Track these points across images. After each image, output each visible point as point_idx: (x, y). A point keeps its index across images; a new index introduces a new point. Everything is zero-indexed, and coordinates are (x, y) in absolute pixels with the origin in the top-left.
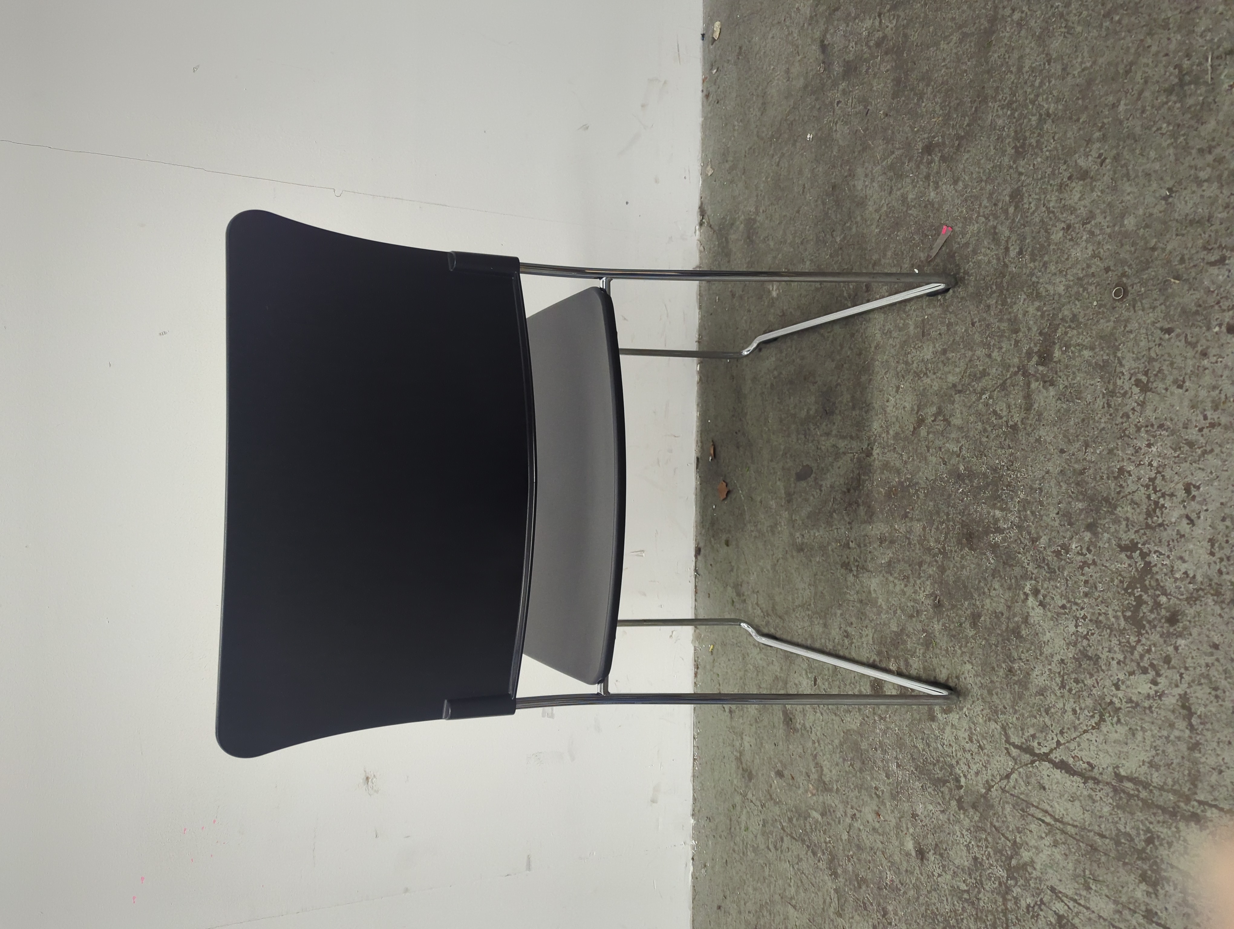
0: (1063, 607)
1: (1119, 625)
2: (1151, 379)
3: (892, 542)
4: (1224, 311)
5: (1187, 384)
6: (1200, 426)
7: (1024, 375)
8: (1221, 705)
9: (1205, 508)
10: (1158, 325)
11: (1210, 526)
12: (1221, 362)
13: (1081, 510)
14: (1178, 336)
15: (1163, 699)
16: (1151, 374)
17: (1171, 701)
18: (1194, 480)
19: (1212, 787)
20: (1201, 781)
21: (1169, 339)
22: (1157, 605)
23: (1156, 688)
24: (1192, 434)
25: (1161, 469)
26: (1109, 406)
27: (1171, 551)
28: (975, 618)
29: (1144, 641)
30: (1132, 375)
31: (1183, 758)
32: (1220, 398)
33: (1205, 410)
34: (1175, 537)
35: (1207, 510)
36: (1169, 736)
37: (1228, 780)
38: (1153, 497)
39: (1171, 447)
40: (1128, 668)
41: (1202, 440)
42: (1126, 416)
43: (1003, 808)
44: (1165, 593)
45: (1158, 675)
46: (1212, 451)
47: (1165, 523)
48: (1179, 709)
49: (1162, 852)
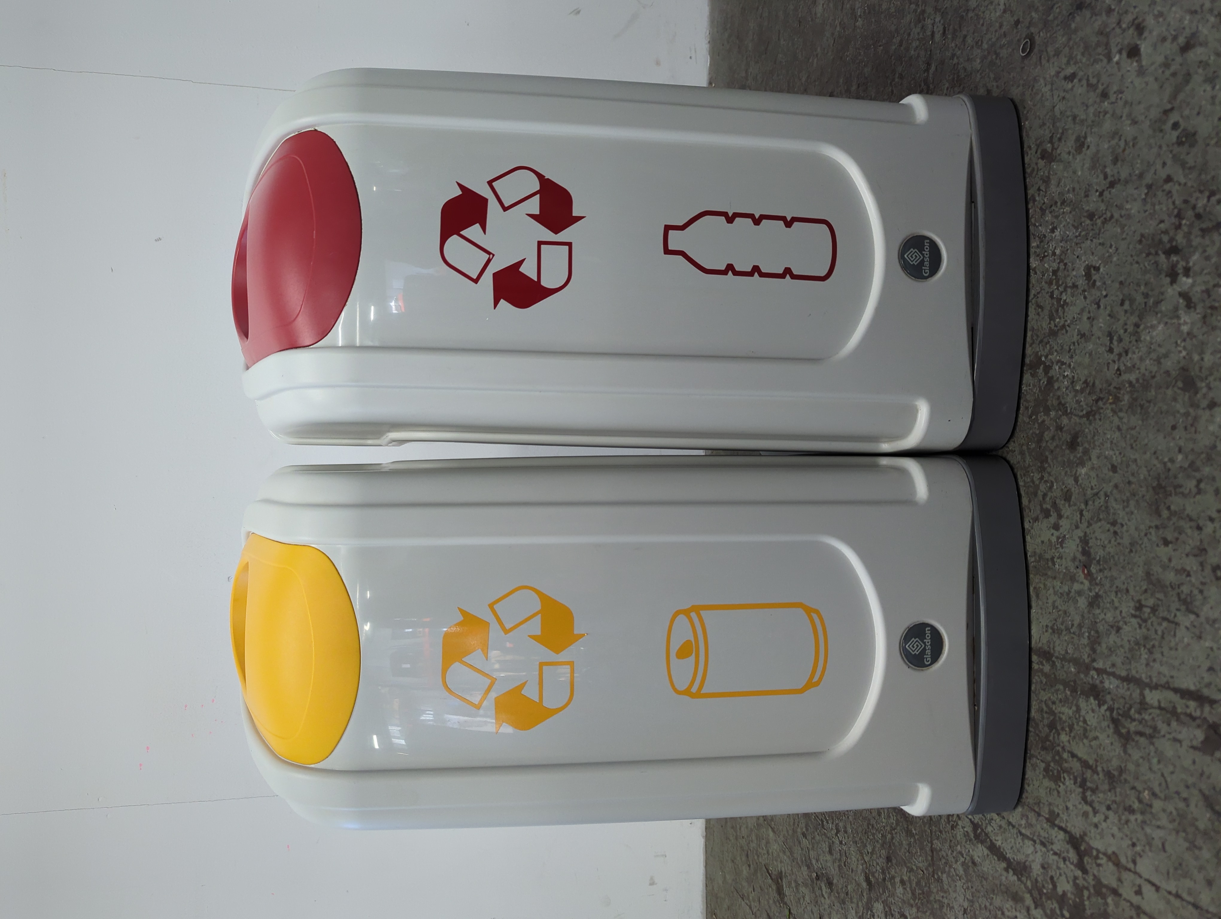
1: (1025, 461)
2: (1056, 146)
4: (1124, 31)
5: (1089, 140)
6: (1100, 190)
8: (1119, 544)
9: (1104, 293)
10: (1062, 75)
11: (1109, 315)
12: (1121, 98)
14: (1080, 80)
15: (1064, 545)
16: (1055, 140)
17: (1072, 547)
18: (1095, 261)
19: (1110, 649)
20: (1099, 644)
21: (1072, 89)
22: (1059, 429)
23: (1056, 533)
24: (1093, 203)
25: (1063, 257)
27: (1071, 357)
29: (1046, 476)
30: (1038, 146)
31: (1083, 616)
32: (1119, 146)
33: (1105, 167)
34: (1075, 338)
35: (1106, 296)
36: (1070, 592)
37: (1126, 639)
38: (1056, 294)
39: (1073, 225)
41: (1103, 207)
44: (1065, 413)
45: (1060, 516)
46: (1112, 217)
47: (1066, 324)
48: (1079, 556)
49: (1064, 738)
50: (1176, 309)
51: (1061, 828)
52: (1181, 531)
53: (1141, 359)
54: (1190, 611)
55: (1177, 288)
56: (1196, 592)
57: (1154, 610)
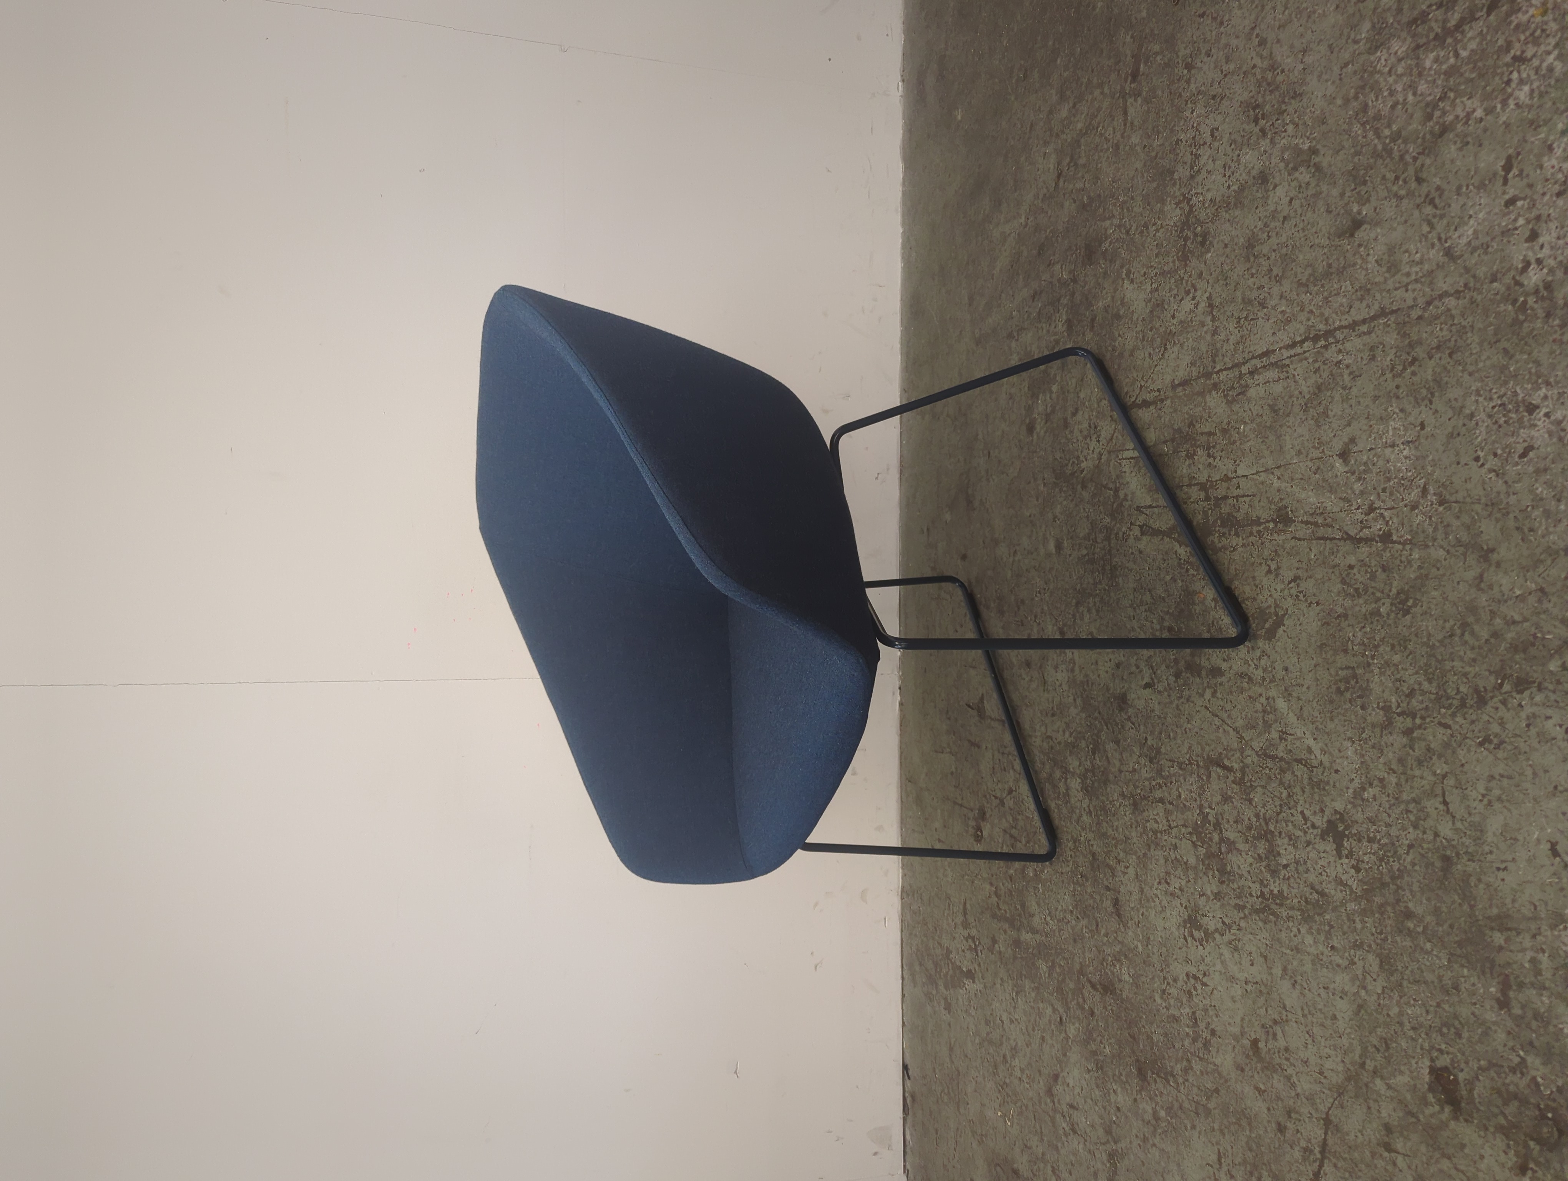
0: (1145, 274)
1: (1175, 266)
2: (1194, 59)
3: (1041, 292)
5: (1212, 51)
6: (1219, 81)
7: (1123, 97)
8: (1228, 290)
9: (1221, 142)
10: (1197, 13)
11: (1224, 155)
12: (1230, 24)
13: (1155, 189)
14: (1208, 16)
15: (1198, 307)
16: (1193, 55)
17: (1202, 306)
18: (1216, 125)
19: (1223, 356)
20: (1217, 356)
21: (1203, 21)
22: (1196, 235)
23: (1194, 302)
24: (1216, 90)
25: (1198, 127)
26: (1171, 93)
27: (1203, 188)
28: (1093, 320)
29: (1188, 269)
30: (1183, 61)
31: (1208, 345)
32: (1229, 53)
33: (1221, 66)
34: (1205, 176)
35: (1222, 144)
36: (1202, 334)
37: (1231, 344)
38: (1194, 151)
39: (1204, 106)
40: (1180, 298)
41: (1220, 91)
42: (1180, 96)
43: (1109, 466)
44: (1200, 224)
45: (1196, 290)
47: (1200, 168)
48: (1207, 309)
49: (1198, 426)
50: (1258, 139)
51: (1195, 485)
52: (1259, 265)
53: (1241, 175)
54: (1264, 308)
55: (1258, 127)
56: (1267, 295)
57: (1246, 318)
